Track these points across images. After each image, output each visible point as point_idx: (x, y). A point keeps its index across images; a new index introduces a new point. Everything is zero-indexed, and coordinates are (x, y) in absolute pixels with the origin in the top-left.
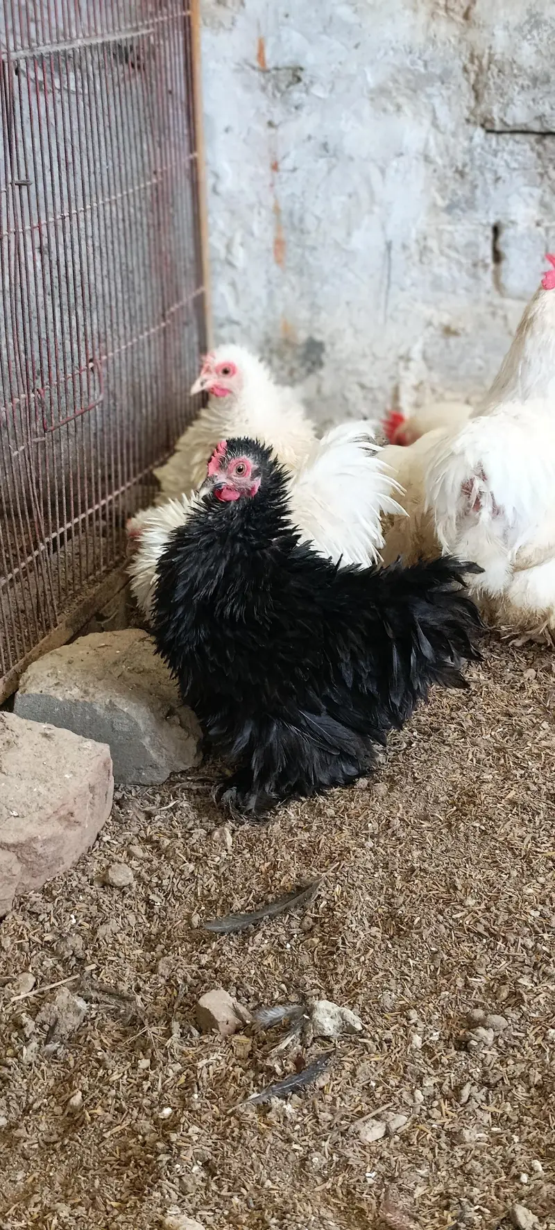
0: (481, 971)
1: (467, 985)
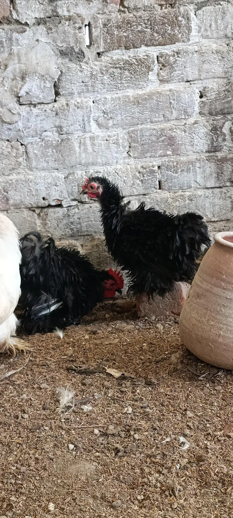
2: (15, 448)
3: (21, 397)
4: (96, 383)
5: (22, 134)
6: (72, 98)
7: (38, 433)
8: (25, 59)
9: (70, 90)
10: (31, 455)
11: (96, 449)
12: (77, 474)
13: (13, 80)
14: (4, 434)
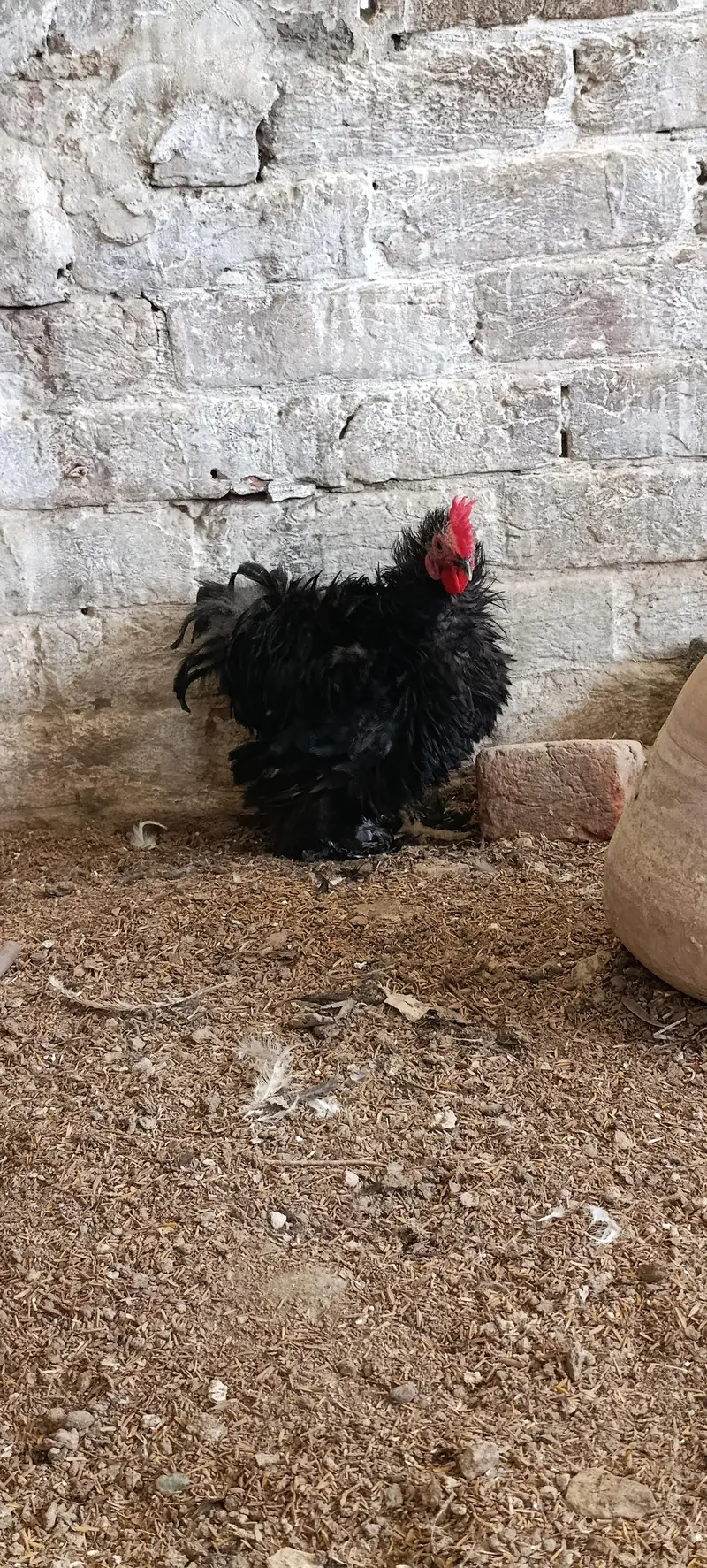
2: (118, 1216)
3: (137, 1066)
4: (354, 1034)
5: (157, 275)
6: (312, 171)
7: (185, 1174)
8: (172, 47)
9: (307, 146)
10: (163, 1240)
11: (349, 1229)
12: (292, 1302)
13: (135, 113)
14: (86, 1174)
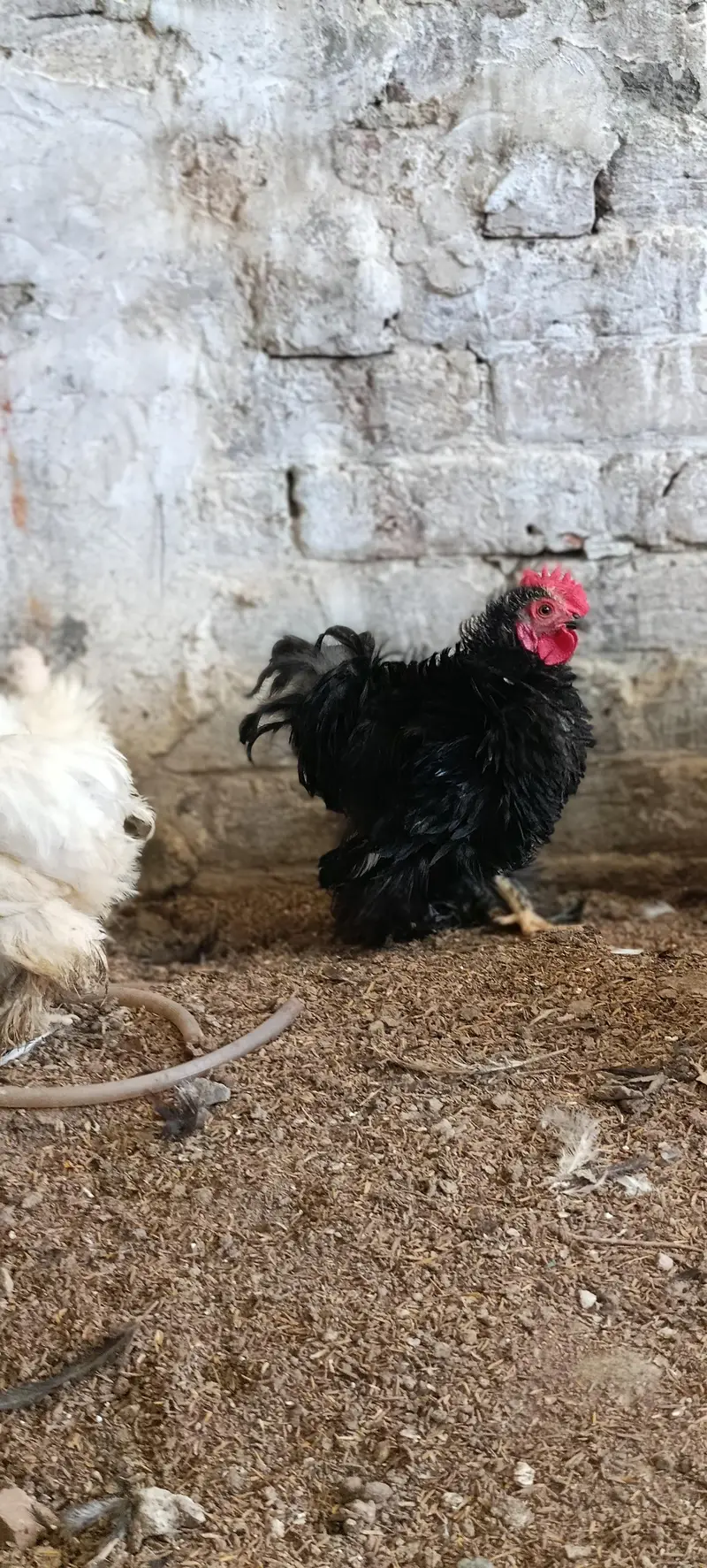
0: (352, 1425)
1: (336, 1446)
2: (418, 1280)
3: (436, 1127)
4: (664, 1111)
5: (483, 328)
6: (650, 223)
7: (488, 1243)
8: (513, 96)
9: (645, 197)
10: (467, 1310)
11: (664, 1315)
12: (603, 1386)
13: (471, 161)
14: (383, 1235)
